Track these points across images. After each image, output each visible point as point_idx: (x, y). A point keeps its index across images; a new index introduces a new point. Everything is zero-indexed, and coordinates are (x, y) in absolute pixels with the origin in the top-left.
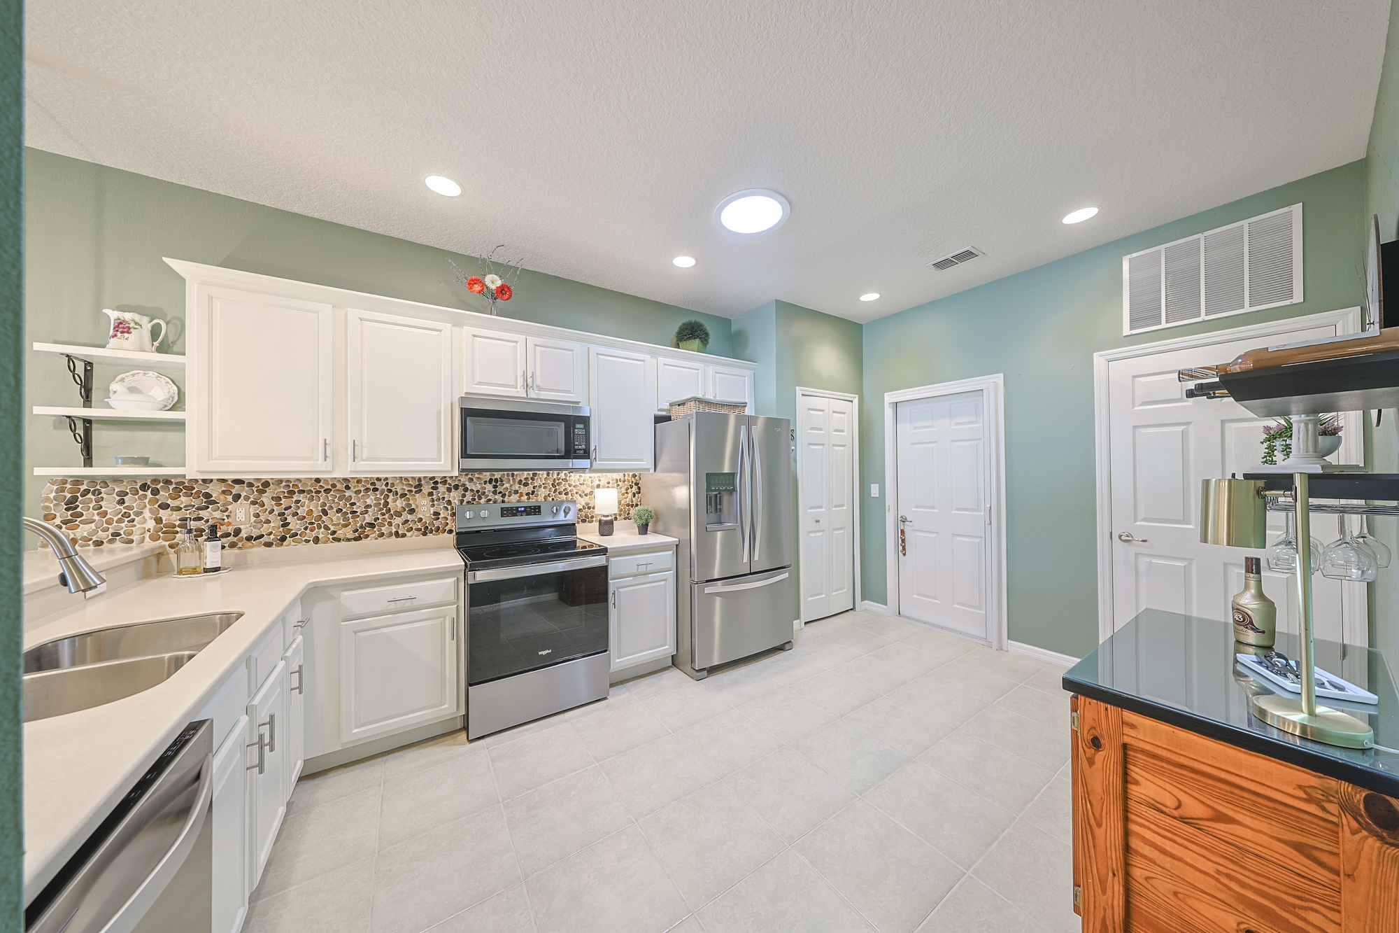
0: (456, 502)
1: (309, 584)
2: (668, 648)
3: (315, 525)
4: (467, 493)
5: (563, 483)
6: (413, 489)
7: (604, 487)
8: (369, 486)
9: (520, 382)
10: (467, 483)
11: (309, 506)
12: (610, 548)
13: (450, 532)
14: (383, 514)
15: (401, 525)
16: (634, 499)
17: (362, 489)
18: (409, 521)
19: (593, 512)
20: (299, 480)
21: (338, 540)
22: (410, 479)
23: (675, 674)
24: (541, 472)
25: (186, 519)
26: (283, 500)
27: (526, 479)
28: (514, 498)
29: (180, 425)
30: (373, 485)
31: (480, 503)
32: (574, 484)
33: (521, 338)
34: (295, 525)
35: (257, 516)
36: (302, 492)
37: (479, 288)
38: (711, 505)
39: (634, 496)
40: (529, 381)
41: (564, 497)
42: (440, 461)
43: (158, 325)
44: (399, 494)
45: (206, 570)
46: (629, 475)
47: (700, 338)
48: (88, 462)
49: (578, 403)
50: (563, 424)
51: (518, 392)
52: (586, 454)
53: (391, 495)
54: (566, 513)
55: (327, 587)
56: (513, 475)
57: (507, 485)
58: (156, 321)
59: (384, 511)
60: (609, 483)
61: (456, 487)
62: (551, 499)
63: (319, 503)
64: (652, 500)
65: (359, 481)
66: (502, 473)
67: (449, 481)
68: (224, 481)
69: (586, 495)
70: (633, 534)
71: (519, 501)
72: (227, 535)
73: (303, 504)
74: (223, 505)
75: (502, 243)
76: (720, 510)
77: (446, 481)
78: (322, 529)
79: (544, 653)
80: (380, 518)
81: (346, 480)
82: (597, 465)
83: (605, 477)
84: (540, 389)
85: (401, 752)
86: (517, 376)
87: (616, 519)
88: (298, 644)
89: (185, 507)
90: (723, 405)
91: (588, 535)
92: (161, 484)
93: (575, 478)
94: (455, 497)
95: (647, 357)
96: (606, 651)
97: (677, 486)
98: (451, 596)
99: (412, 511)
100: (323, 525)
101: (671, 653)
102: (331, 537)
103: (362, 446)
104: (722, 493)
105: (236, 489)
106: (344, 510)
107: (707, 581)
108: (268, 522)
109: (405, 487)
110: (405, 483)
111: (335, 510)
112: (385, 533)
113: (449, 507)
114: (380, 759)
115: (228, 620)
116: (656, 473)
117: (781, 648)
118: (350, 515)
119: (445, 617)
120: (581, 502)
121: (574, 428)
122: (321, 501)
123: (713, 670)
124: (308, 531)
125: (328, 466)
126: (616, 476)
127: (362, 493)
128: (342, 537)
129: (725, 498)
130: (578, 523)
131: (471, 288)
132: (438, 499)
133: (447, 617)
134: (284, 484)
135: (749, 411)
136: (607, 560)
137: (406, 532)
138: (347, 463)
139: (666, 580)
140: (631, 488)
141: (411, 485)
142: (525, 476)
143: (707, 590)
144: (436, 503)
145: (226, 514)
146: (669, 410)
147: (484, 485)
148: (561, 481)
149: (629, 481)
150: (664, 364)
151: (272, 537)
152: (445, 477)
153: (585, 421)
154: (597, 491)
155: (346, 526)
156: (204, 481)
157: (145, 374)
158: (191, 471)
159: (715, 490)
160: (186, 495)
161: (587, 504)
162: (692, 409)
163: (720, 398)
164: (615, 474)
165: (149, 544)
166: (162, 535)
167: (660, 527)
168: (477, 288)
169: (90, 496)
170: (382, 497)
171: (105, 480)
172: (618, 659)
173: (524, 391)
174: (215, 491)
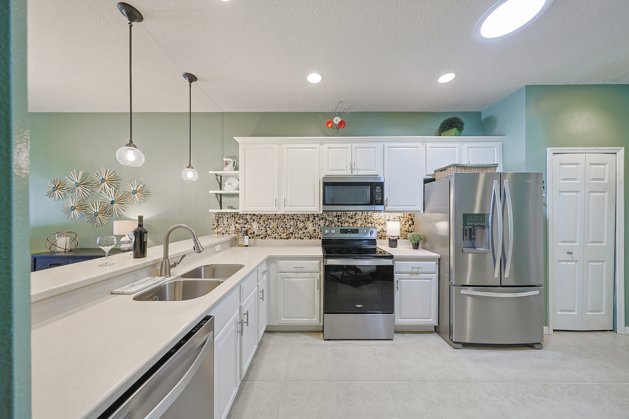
0: (322, 225)
1: (268, 256)
2: (433, 321)
3: (275, 232)
4: (326, 222)
5: (370, 218)
6: (306, 219)
7: (392, 221)
8: (291, 217)
9: (349, 167)
10: (327, 217)
11: (273, 224)
12: (395, 256)
13: (320, 238)
14: (296, 229)
15: (302, 234)
16: (410, 228)
17: (289, 218)
18: (305, 232)
19: (386, 234)
20: (270, 214)
21: (281, 238)
22: (305, 215)
24: (359, 212)
25: (242, 227)
26: (266, 222)
27: (352, 215)
28: (347, 224)
29: (237, 195)
30: (293, 217)
31: (331, 226)
32: (375, 219)
33: (349, 145)
34: (269, 231)
35: (259, 227)
36: (271, 219)
37: (331, 125)
38: (466, 235)
39: (410, 226)
40: (353, 166)
41: (370, 225)
42: (315, 207)
43: (235, 161)
44: (301, 221)
45: (245, 246)
46: (407, 214)
47: (457, 127)
48: (221, 208)
49: (377, 175)
50: (369, 187)
51: (348, 173)
52: (382, 203)
53: (298, 221)
54: (371, 234)
55: (274, 258)
56: (346, 213)
57: (343, 218)
58: (234, 160)
59: (296, 228)
60: (395, 218)
61: (322, 219)
62: (364, 226)
64: (422, 228)
65: (288, 215)
66: (341, 212)
67: (320, 216)
68: (250, 214)
69: (382, 225)
70: (410, 248)
71: (348, 226)
72: (251, 234)
73: (271, 224)
74: (251, 223)
75: (341, 101)
76: (474, 239)
77: (318, 216)
78: (277, 234)
79: (359, 306)
80: (295, 231)
81: (284, 215)
82: (388, 208)
83: (392, 216)
84: (358, 170)
86: (347, 165)
87: (399, 238)
88: (264, 280)
89: (242, 223)
90: (476, 167)
91: (383, 246)
92: (236, 215)
93: (376, 215)
94: (322, 223)
95: (419, 144)
96: (392, 313)
97: (439, 221)
98: (318, 269)
99: (306, 228)
100: (277, 232)
101: (435, 324)
102: (279, 237)
103: (287, 201)
104: (476, 227)
105: (254, 217)
106: (283, 227)
107: (463, 286)
108: (262, 230)
109: (303, 218)
110: (304, 216)
111: (280, 226)
112: (297, 237)
113: (320, 227)
114: (291, 334)
116: (424, 213)
117: (531, 346)
118: (285, 229)
119: (315, 278)
120: (380, 228)
121: (375, 189)
122: (277, 223)
123: (466, 345)
124: (273, 234)
125: (276, 209)
126: (399, 214)
127: (289, 220)
128: (283, 237)
129: (478, 231)
130: (378, 239)
131: (328, 126)
132: (316, 224)
133: (316, 278)
134: (266, 216)
135: (499, 170)
136: (393, 262)
137: (304, 237)
138: (283, 208)
139: (431, 279)
140: (408, 222)
141: (305, 217)
142: (351, 214)
143: (463, 292)
144: (315, 225)
145: (251, 226)
146: (434, 175)
147: (334, 218)
148: (369, 217)
149: (407, 217)
150: (431, 147)
151: (263, 235)
152: (318, 214)
153: (381, 185)
154: (388, 223)
155: (284, 233)
156: (246, 214)
157: (232, 178)
158: (241, 211)
159: (470, 225)
160: (242, 219)
161: (383, 229)
162: (453, 171)
163: (473, 163)
164: (398, 214)
165: (233, 235)
166: (236, 232)
167: (427, 245)
168: (330, 125)
169: (221, 219)
170: (296, 222)
171: (224, 214)
172: (400, 319)
173: (351, 172)
174: (248, 217)
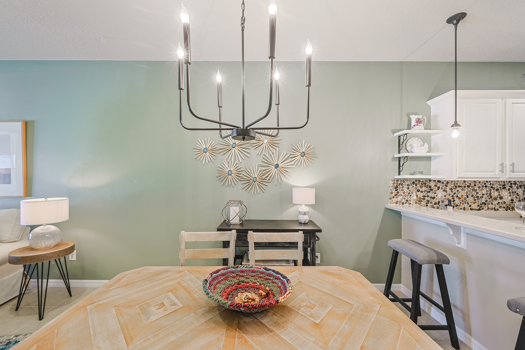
0: (520, 194)
3: (464, 202)
6: (502, 187)
8: (483, 185)
11: (462, 193)
15: (496, 205)
18: (500, 203)
21: (472, 209)
22: (500, 182)
25: (425, 196)
26: (453, 190)
34: (457, 201)
35: (445, 196)
36: (459, 186)
44: (496, 189)
48: (399, 174)
58: (424, 117)
59: (489, 197)
61: (520, 187)
63: (465, 192)
65: (480, 182)
67: (518, 183)
68: (434, 181)
72: (436, 204)
73: (460, 192)
74: (435, 191)
78: (466, 204)
80: (488, 200)
89: (424, 191)
92: (418, 182)
99: (501, 198)
100: (467, 202)
102: (469, 208)
105: (439, 184)
106: (474, 196)
109: (498, 186)
112: (490, 208)
113: (518, 197)
118: (476, 198)
122: (466, 191)
124: (461, 204)
127: (481, 188)
128: (474, 208)
132: (513, 193)
134: (453, 183)
137: (499, 208)
145: (436, 195)
152: (516, 181)
155: (474, 203)
156: (429, 181)
157: (414, 139)
160: (425, 186)
165: (415, 205)
166: (418, 202)
169: (401, 186)
170: (489, 190)
171: (404, 180)
174: (432, 184)
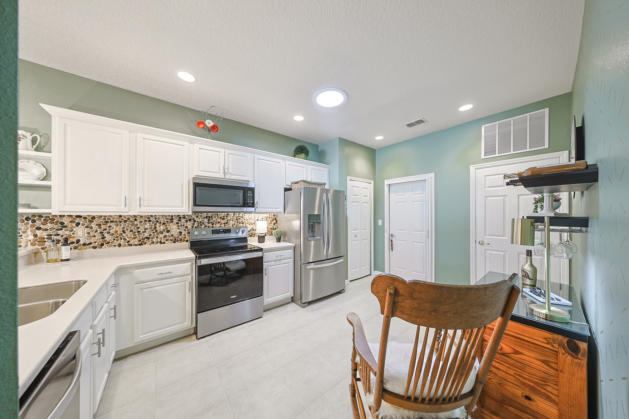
0: (189, 227)
1: (118, 266)
2: (290, 294)
3: (119, 238)
4: (195, 223)
5: (241, 218)
6: (169, 221)
7: (260, 220)
8: (147, 219)
9: (222, 171)
10: (195, 218)
11: (115, 228)
12: (264, 249)
13: (187, 241)
14: (154, 233)
15: (163, 238)
16: (274, 226)
17: (143, 220)
18: (167, 236)
19: (255, 232)
20: (111, 216)
21: (131, 245)
22: (167, 216)
23: (293, 305)
24: (231, 213)
25: (51, 235)
26: (102, 226)
27: (224, 216)
28: (218, 225)
29: (49, 188)
30: (148, 219)
31: (201, 228)
32: (246, 219)
33: (222, 150)
34: (108, 238)
35: (89, 233)
36: (112, 222)
37: (202, 126)
38: (310, 229)
39: (274, 225)
40: (226, 170)
41: (241, 225)
42: (183, 207)
43: (36, 137)
44: (162, 223)
45: (62, 260)
46: (272, 215)
47: (305, 153)
49: (249, 181)
50: (242, 191)
51: (221, 175)
52: (253, 205)
53: (158, 223)
54: (243, 232)
55: (127, 268)
56: (217, 214)
57: (215, 219)
58: (34, 135)
59: (154, 231)
60: (263, 218)
61: (190, 220)
62: (235, 226)
63: (121, 227)
64: (282, 226)
65: (141, 217)
66: (212, 213)
67: (187, 217)
68: (71, 216)
69: (252, 224)
70: (274, 242)
71: (220, 227)
72: (73, 243)
73: (112, 228)
74: (71, 228)
75: (214, 105)
76: (314, 231)
77: (185, 217)
78: (123, 240)
79: (233, 297)
80: (152, 235)
81: (135, 216)
82: (257, 210)
83: (261, 216)
84: (231, 174)
85: (164, 346)
86: (220, 168)
87: (266, 235)
88: (113, 295)
89: (50, 229)
90: (315, 184)
91: (253, 242)
92: (37, 217)
93: (247, 216)
94: (189, 224)
95: (281, 161)
96: (262, 295)
97: (294, 220)
98: (189, 271)
99: (168, 231)
100: (123, 238)
101: (291, 296)
102: (127, 244)
103: (144, 200)
104: (315, 223)
105: (77, 220)
106: (134, 231)
107: (308, 263)
108: (94, 236)
109: (165, 220)
110: (165, 218)
111: (129, 230)
112: (155, 242)
113: (187, 229)
114: (153, 350)
115: (79, 285)
116: (285, 214)
117: (340, 292)
118: (137, 233)
119: (186, 281)
120: (250, 227)
121: (247, 193)
122: (122, 226)
123: (310, 303)
124: (115, 241)
125: (126, 209)
126: (267, 215)
127: (143, 223)
128: (133, 244)
129: (316, 226)
130: (248, 237)
131: (199, 126)
132: (181, 226)
133: (187, 281)
134: (103, 218)
135: (327, 187)
136: (263, 254)
137: (165, 241)
138: (136, 208)
139: (289, 263)
140: (273, 221)
141: (168, 219)
142: (223, 215)
143: (308, 267)
144: (180, 227)
145: (72, 232)
146: (291, 185)
147: (203, 219)
148: (240, 217)
149: (272, 218)
150: (289, 165)
151: (96, 244)
152: (185, 215)
153: (252, 190)
154: (257, 223)
155: (135, 238)
156: (60, 216)
157: (28, 162)
158: (55, 211)
159: (312, 222)
160: (50, 223)
161: (253, 228)
162: (302, 185)
163: (314, 181)
164: (265, 214)
165: (30, 247)
166: (37, 243)
167: (286, 238)
168: (201, 126)
170: (153, 225)
172: (267, 299)
173: (224, 175)
174: (66, 221)
